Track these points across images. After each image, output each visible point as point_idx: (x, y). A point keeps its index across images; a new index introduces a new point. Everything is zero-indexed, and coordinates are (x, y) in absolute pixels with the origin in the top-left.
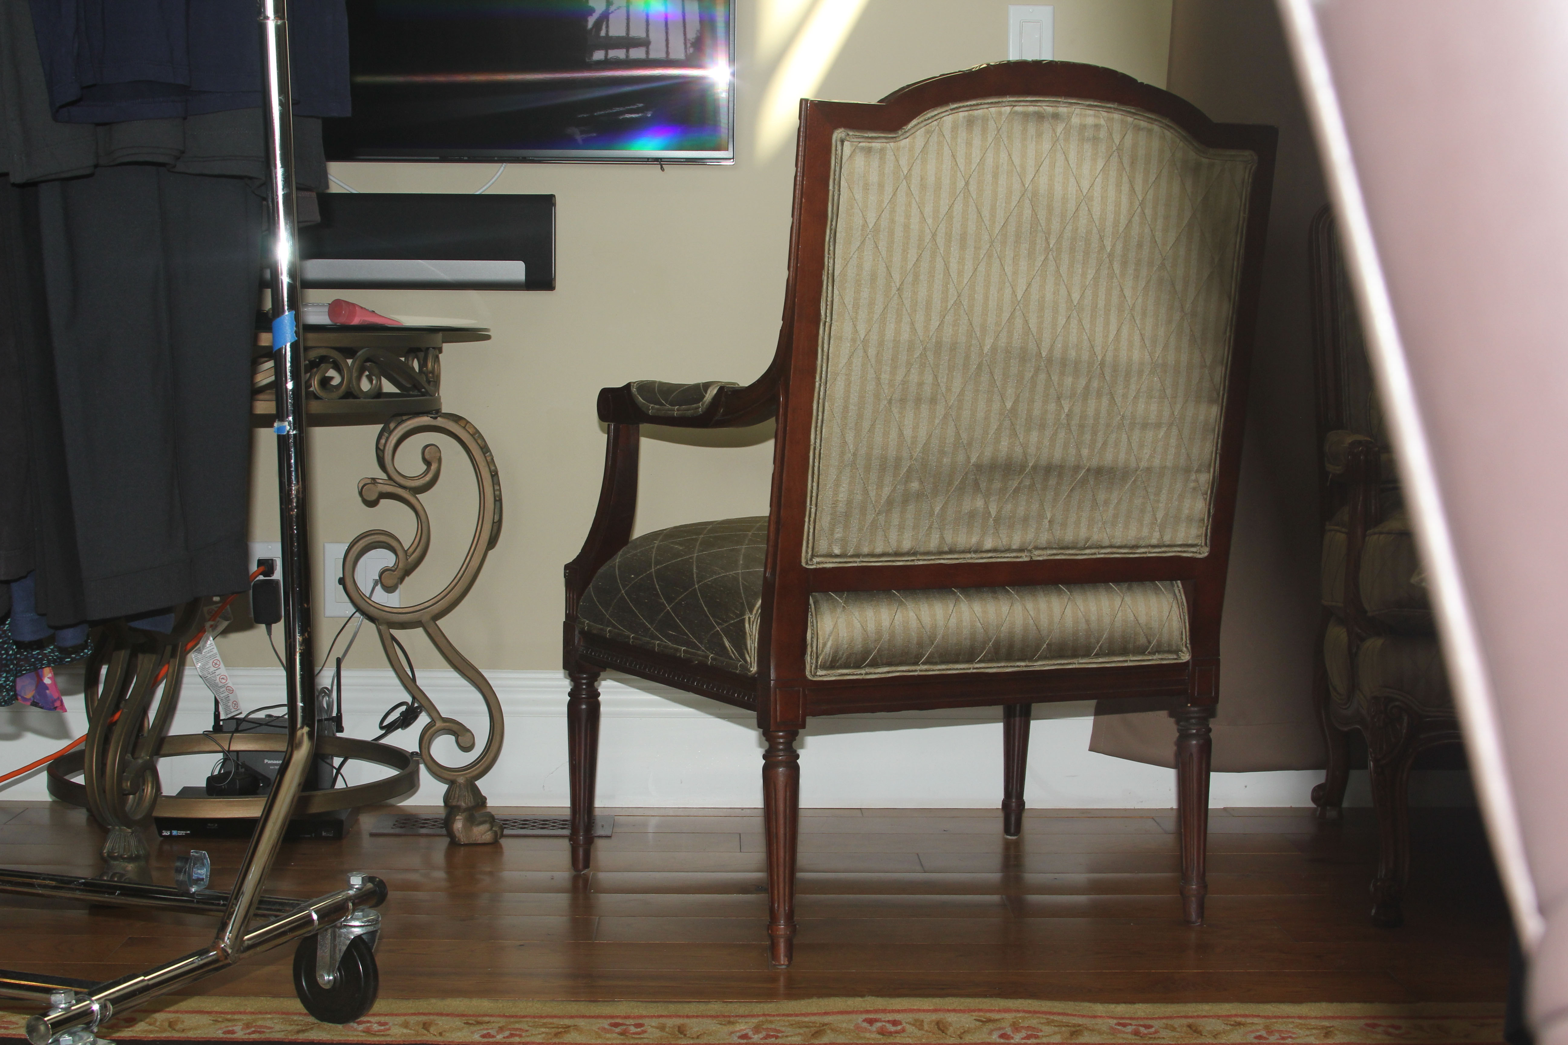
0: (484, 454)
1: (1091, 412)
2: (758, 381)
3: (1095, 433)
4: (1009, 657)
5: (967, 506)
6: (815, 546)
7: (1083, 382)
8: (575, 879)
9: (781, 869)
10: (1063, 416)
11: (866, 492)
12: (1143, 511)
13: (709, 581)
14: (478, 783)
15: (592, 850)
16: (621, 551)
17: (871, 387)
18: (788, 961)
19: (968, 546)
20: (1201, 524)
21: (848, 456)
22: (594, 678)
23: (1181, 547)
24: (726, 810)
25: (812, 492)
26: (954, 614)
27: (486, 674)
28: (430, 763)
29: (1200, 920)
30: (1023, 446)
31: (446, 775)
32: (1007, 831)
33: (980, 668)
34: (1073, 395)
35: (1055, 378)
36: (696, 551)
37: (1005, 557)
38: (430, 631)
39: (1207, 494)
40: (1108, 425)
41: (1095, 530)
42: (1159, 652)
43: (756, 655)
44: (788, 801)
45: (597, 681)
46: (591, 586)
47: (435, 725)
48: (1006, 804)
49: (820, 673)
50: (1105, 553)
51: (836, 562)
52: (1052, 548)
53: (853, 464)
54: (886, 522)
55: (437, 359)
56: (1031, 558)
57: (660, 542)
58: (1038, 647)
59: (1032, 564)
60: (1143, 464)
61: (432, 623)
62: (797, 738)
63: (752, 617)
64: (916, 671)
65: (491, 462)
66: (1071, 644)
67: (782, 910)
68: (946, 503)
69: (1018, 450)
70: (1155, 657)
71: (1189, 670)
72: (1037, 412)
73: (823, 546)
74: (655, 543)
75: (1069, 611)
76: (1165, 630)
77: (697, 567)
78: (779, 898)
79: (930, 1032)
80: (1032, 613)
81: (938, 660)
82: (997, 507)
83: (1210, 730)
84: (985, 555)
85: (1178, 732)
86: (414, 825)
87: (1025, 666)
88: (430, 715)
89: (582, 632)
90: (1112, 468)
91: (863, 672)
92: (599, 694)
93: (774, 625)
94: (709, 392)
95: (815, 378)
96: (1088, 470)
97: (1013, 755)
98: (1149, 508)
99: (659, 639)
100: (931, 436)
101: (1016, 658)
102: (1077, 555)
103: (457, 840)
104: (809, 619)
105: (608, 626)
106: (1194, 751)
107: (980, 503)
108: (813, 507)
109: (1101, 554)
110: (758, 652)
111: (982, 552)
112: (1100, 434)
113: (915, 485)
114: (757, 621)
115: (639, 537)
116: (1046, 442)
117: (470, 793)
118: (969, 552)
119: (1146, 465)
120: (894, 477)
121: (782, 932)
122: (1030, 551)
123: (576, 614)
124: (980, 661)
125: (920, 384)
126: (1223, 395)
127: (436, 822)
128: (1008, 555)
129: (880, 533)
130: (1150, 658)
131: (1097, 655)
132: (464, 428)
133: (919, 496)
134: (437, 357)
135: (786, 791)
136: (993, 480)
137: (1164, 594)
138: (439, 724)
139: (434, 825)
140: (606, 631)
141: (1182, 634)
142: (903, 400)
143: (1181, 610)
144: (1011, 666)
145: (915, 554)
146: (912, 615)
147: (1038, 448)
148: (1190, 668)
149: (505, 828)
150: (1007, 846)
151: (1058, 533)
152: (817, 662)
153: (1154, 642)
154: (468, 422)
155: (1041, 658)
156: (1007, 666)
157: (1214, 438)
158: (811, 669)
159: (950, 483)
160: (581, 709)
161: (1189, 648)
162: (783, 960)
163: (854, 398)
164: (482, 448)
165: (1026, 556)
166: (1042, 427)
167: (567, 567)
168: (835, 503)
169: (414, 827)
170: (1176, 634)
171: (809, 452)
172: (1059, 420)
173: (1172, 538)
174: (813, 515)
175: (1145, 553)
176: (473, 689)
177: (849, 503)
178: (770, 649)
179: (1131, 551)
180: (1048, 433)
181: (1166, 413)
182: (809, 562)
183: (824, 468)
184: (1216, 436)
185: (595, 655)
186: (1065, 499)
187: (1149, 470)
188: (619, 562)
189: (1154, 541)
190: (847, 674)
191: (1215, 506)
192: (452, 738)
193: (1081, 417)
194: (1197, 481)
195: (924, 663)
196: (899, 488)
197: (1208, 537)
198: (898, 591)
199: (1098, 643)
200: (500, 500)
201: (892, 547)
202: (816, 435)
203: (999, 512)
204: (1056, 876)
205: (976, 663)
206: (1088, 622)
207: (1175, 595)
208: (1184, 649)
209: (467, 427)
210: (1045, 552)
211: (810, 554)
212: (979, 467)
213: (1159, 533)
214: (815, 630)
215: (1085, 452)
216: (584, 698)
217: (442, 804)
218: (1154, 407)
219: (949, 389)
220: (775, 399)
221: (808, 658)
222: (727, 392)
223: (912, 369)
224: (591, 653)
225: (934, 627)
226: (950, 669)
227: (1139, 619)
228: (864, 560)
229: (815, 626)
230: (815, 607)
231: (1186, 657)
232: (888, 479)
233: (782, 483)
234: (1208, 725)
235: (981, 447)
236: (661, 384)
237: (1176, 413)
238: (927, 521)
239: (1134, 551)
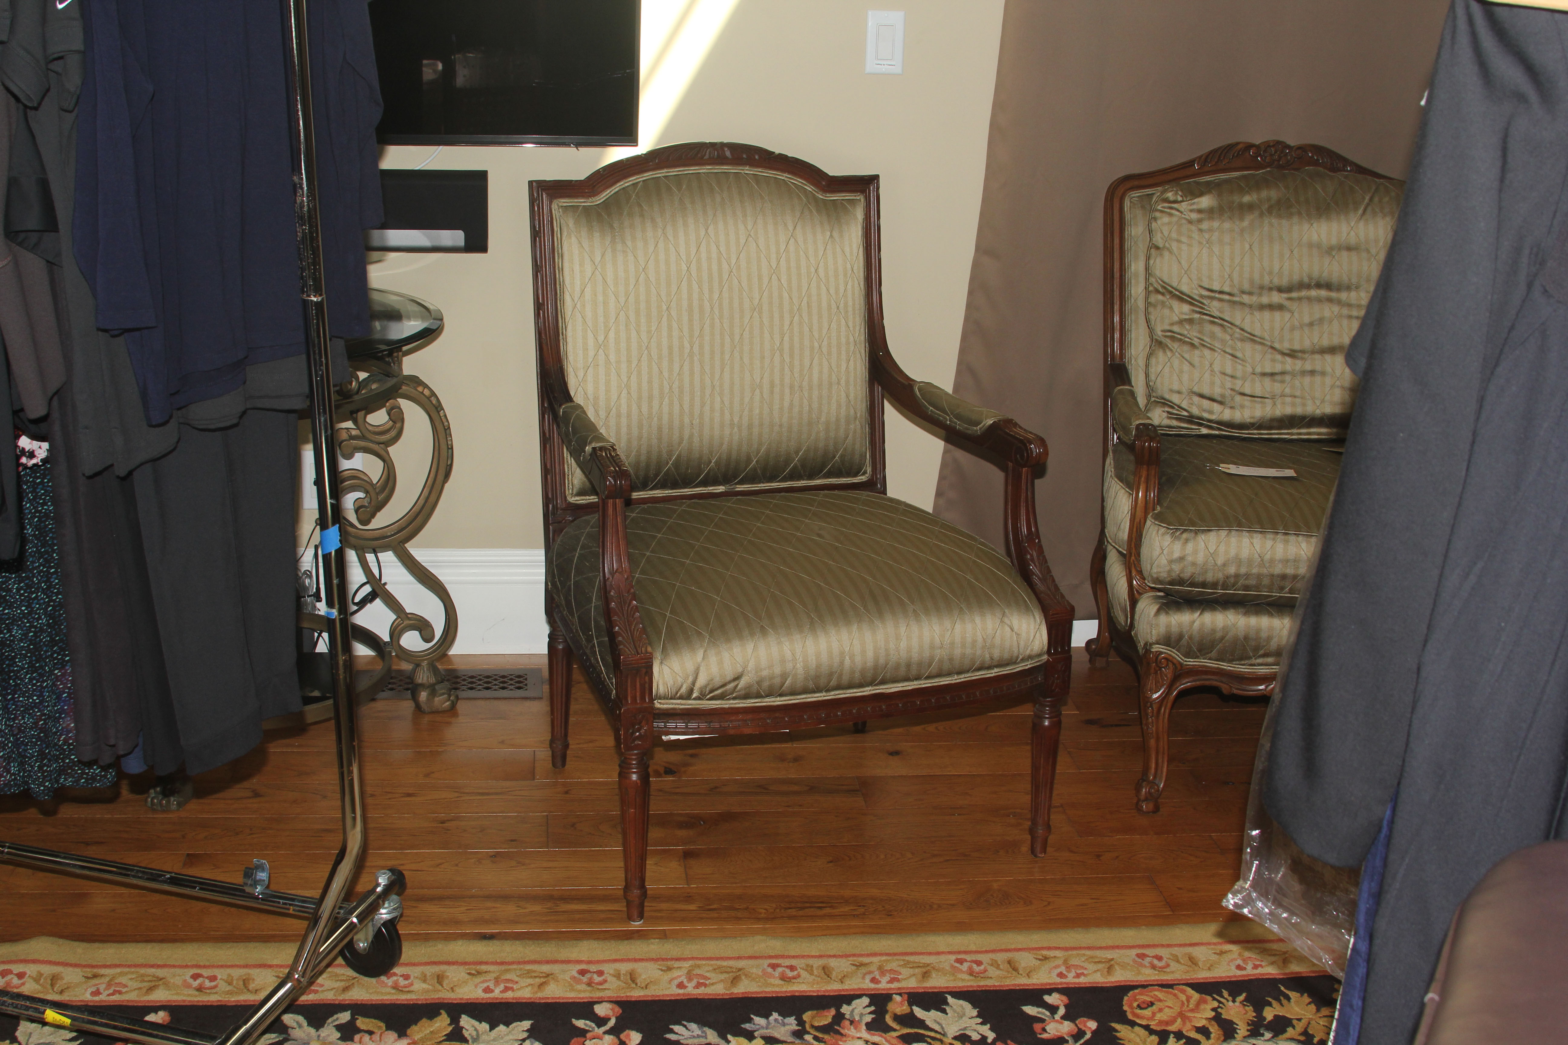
0: (440, 412)
28: (399, 651)
31: (412, 660)
38: (398, 552)
47: (403, 623)
79: (819, 977)
88: (398, 614)
103: (422, 709)
117: (431, 673)
132: (422, 393)
138: (405, 620)
164: (436, 408)
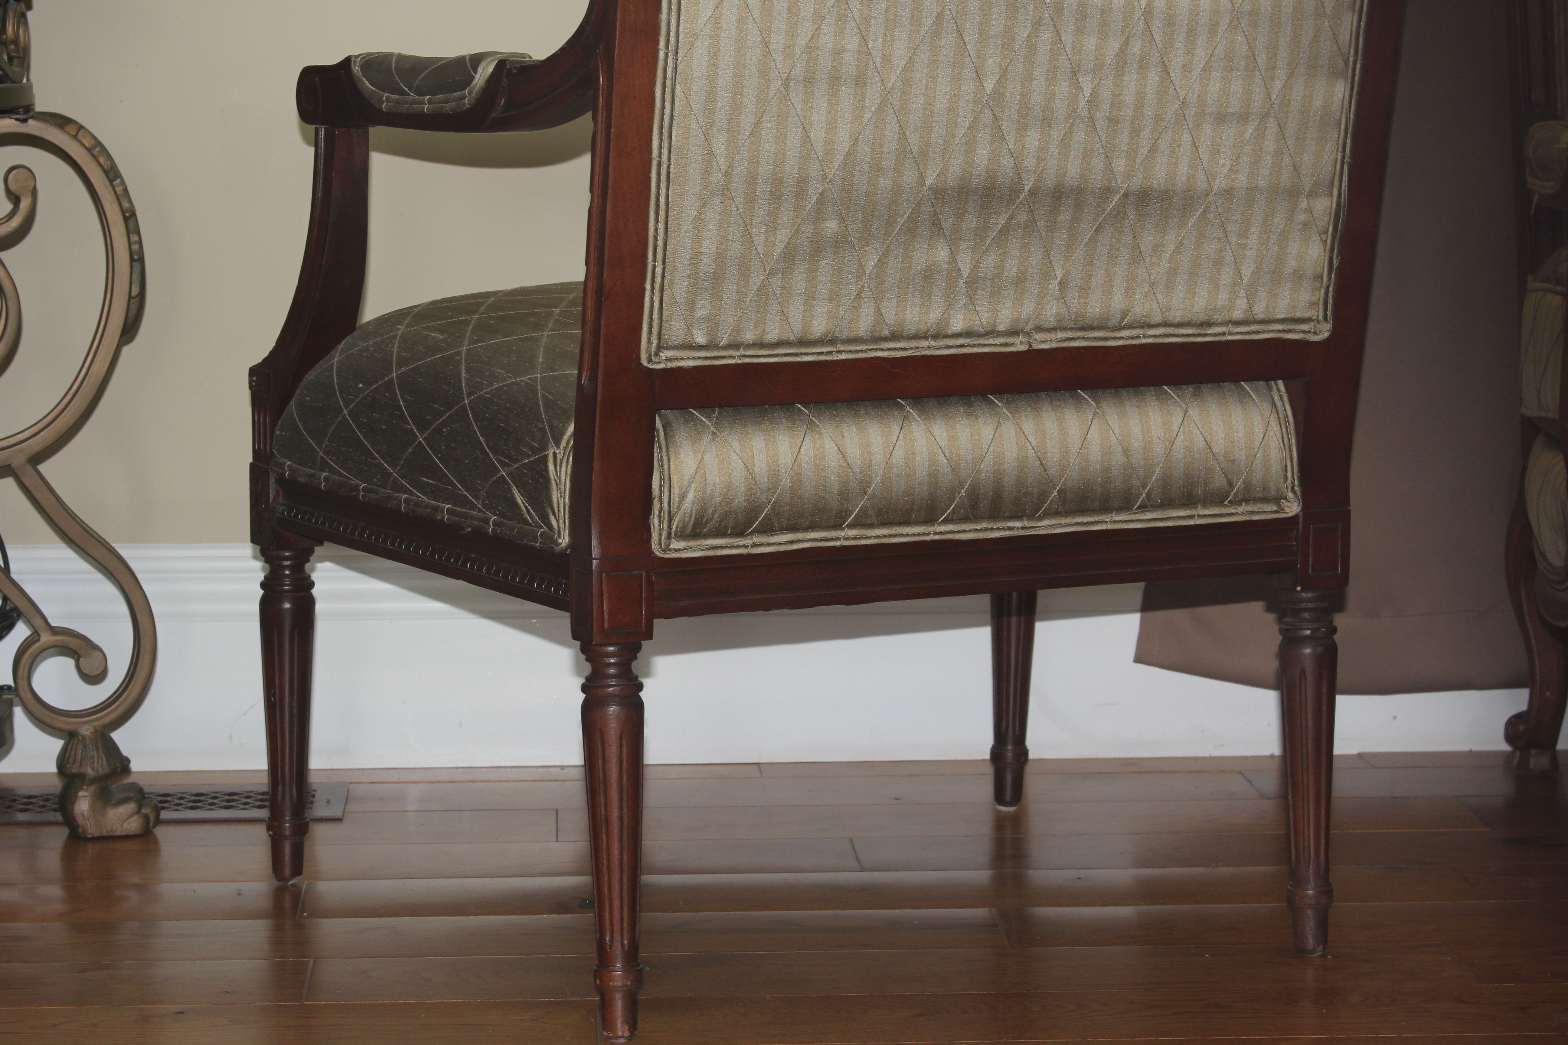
0: (111, 181)
1: (1129, 96)
2: (562, 49)
3: (1135, 133)
4: (995, 513)
5: (920, 259)
6: (663, 331)
7: (1114, 44)
8: (279, 894)
9: (616, 876)
10: (1082, 103)
11: (748, 236)
12: (1218, 263)
13: (487, 393)
14: (116, 736)
15: (307, 843)
16: (343, 343)
17: (753, 57)
18: (629, 1030)
19: (923, 328)
20: (1318, 284)
21: (717, 177)
22: (303, 557)
23: (1282, 324)
24: (534, 770)
25: (656, 239)
26: (901, 442)
27: (125, 552)
28: (31, 702)
29: (1321, 947)
30: (1015, 155)
31: (60, 721)
32: (999, 797)
33: (947, 532)
34: (1097, 69)
35: (1068, 39)
36: (466, 342)
37: (985, 345)
38: (27, 482)
39: (1326, 233)
40: (1158, 118)
41: (1138, 296)
42: (1247, 501)
43: (567, 517)
44: (625, 762)
45: (308, 561)
46: (293, 402)
47: (39, 640)
48: (997, 754)
49: (675, 545)
50: (1155, 336)
51: (700, 358)
52: (1064, 329)
53: (726, 191)
54: (782, 288)
55: (22, 18)
56: (1031, 346)
57: (406, 327)
58: (1043, 496)
59: (1033, 355)
60: (1219, 184)
61: (29, 469)
62: (638, 655)
63: (560, 452)
64: (838, 539)
65: (123, 195)
66: (1099, 490)
67: (618, 946)
68: (885, 255)
69: (1007, 163)
70: (1240, 510)
71: (1298, 529)
72: (1036, 98)
73: (676, 331)
74: (399, 329)
75: (1094, 434)
76: (1258, 463)
77: (468, 370)
78: (612, 925)
80: (1032, 438)
81: (874, 520)
82: (971, 261)
83: (1334, 630)
84: (951, 342)
85: (1281, 633)
86: (10, 807)
87: (1023, 528)
88: (29, 623)
89: (281, 480)
90: (1166, 192)
91: (748, 542)
92: (312, 584)
93: (596, 466)
94: (480, 70)
95: (658, 43)
96: (1126, 195)
97: (1008, 673)
98: (1229, 259)
99: (406, 491)
100: (857, 140)
101: (1007, 514)
102: (1106, 339)
103: (80, 830)
104: (656, 454)
105: (323, 470)
106: (1309, 666)
107: (942, 254)
108: (659, 264)
109: (1150, 336)
110: (570, 512)
111: (946, 336)
112: (1146, 134)
113: (831, 226)
114: (568, 459)
115: (374, 320)
116: (1054, 148)
117: (100, 752)
118: (926, 337)
119: (1223, 185)
120: (795, 211)
121: (618, 983)
122: (1028, 334)
123: (271, 450)
124: (946, 521)
125: (838, 53)
126: (1355, 63)
127: (47, 800)
128: (991, 341)
129: (774, 307)
130: (1233, 511)
131: (1143, 508)
132: (75, 137)
133: (839, 243)
134: (23, 16)
135: (621, 746)
136: (963, 214)
137: (1256, 403)
138: (46, 638)
139: (44, 806)
140: (319, 479)
141: (1286, 470)
142: (809, 81)
143: (1284, 429)
144: (998, 529)
145: (833, 342)
146: (829, 445)
147: (1040, 160)
148: (1300, 527)
149: (164, 808)
150: (1000, 823)
151: (1075, 303)
152: (670, 527)
153: (1239, 485)
154: (81, 127)
155: (1047, 515)
156: (992, 529)
157: (1338, 138)
158: (660, 540)
159: (891, 222)
160: (283, 609)
161: (1299, 493)
162: (621, 1029)
163: (725, 76)
164: (106, 172)
165: (1021, 343)
166: (1047, 122)
167: (253, 371)
168: (696, 257)
169: (9, 810)
170: (1276, 469)
171: (650, 171)
172: (1075, 110)
173: (1267, 307)
174: (658, 279)
175: (1224, 334)
176: (100, 576)
177: (720, 257)
178: (590, 507)
179: (1198, 332)
180: (1057, 133)
181: (1258, 97)
182: (653, 358)
183: (677, 198)
184: (1342, 133)
185: (303, 518)
186: (1086, 245)
187: (1228, 193)
188: (339, 362)
189: (1238, 315)
190: (721, 547)
191: (1340, 253)
192: (69, 663)
193: (1112, 105)
194: (1309, 210)
195: (851, 526)
196: (808, 230)
197: (1330, 306)
198: (806, 404)
199: (1144, 487)
200: (141, 260)
201: (794, 331)
202: (661, 140)
203: (976, 267)
204: (1082, 873)
205: (939, 524)
206: (1126, 452)
207: (1274, 404)
208: (1290, 495)
209: (80, 136)
210: (1052, 336)
211: (654, 344)
212: (939, 193)
213: (1245, 300)
214: (666, 474)
215: (1120, 165)
216: (287, 591)
217: (54, 769)
218: (1236, 86)
219: (887, 60)
220: (590, 81)
221: (655, 521)
222: (510, 68)
223: (823, 27)
224: (296, 516)
225: (868, 465)
226: (895, 536)
227: (1213, 445)
228: (748, 353)
229: (666, 466)
230: (666, 435)
231: (1293, 508)
232: (785, 215)
233: (605, 223)
234: (1331, 622)
235: (943, 158)
236: (401, 58)
237: (1274, 97)
238: (853, 287)
239: (1203, 332)
